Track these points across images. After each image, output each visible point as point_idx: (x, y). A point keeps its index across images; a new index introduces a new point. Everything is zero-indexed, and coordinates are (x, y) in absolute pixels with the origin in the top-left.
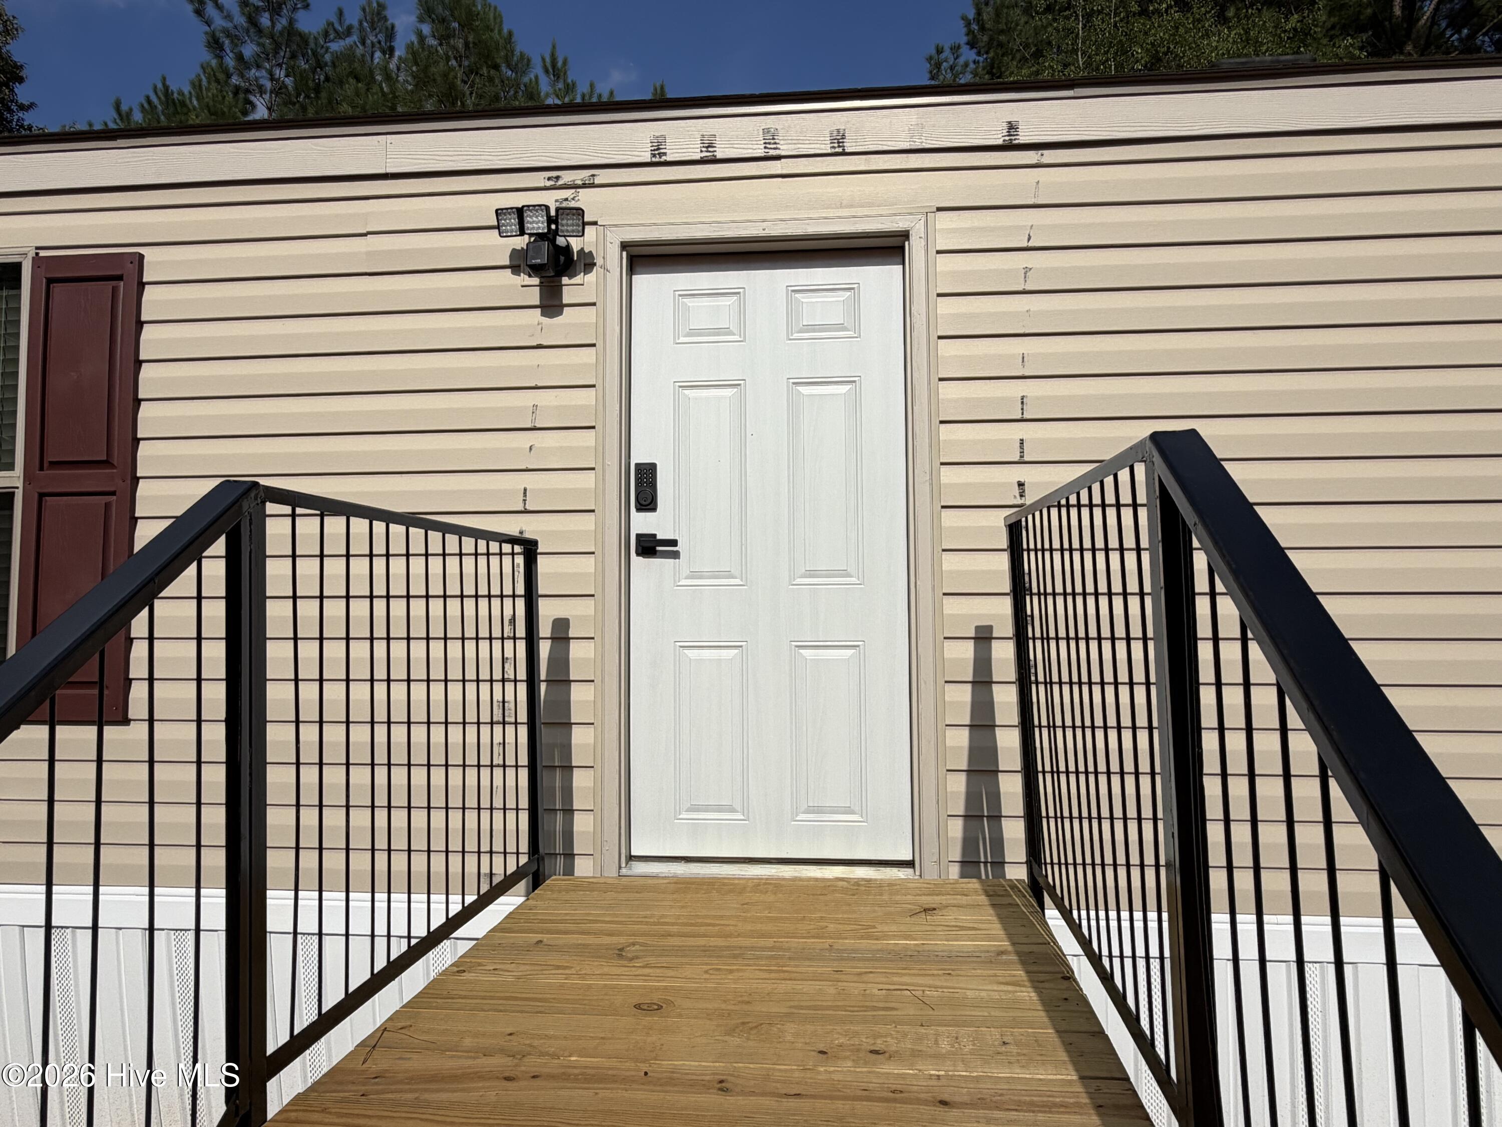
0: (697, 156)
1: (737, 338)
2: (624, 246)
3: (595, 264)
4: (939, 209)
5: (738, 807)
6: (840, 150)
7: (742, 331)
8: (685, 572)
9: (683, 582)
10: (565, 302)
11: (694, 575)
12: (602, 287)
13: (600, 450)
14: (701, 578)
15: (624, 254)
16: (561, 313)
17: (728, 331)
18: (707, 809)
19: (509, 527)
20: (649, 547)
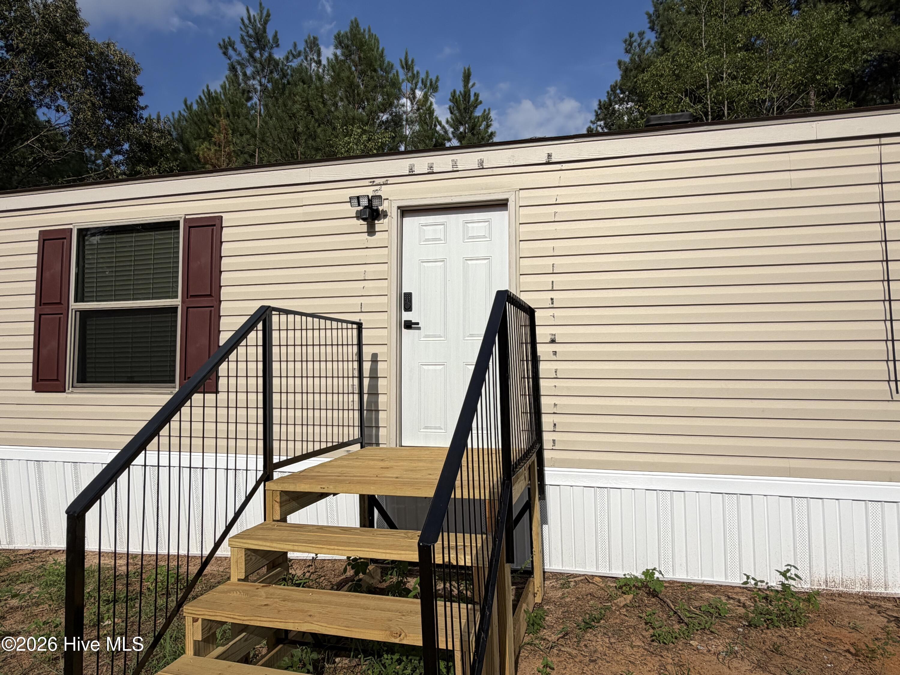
0: (426, 172)
1: (443, 242)
2: (399, 208)
3: (387, 215)
4: (520, 189)
5: (442, 427)
6: (481, 167)
7: (445, 239)
8: (423, 335)
9: (422, 339)
10: (376, 230)
11: (427, 336)
12: (390, 223)
13: (389, 287)
14: (429, 337)
15: (399, 210)
16: (375, 235)
17: (439, 239)
18: (431, 428)
19: (355, 318)
20: (409, 325)
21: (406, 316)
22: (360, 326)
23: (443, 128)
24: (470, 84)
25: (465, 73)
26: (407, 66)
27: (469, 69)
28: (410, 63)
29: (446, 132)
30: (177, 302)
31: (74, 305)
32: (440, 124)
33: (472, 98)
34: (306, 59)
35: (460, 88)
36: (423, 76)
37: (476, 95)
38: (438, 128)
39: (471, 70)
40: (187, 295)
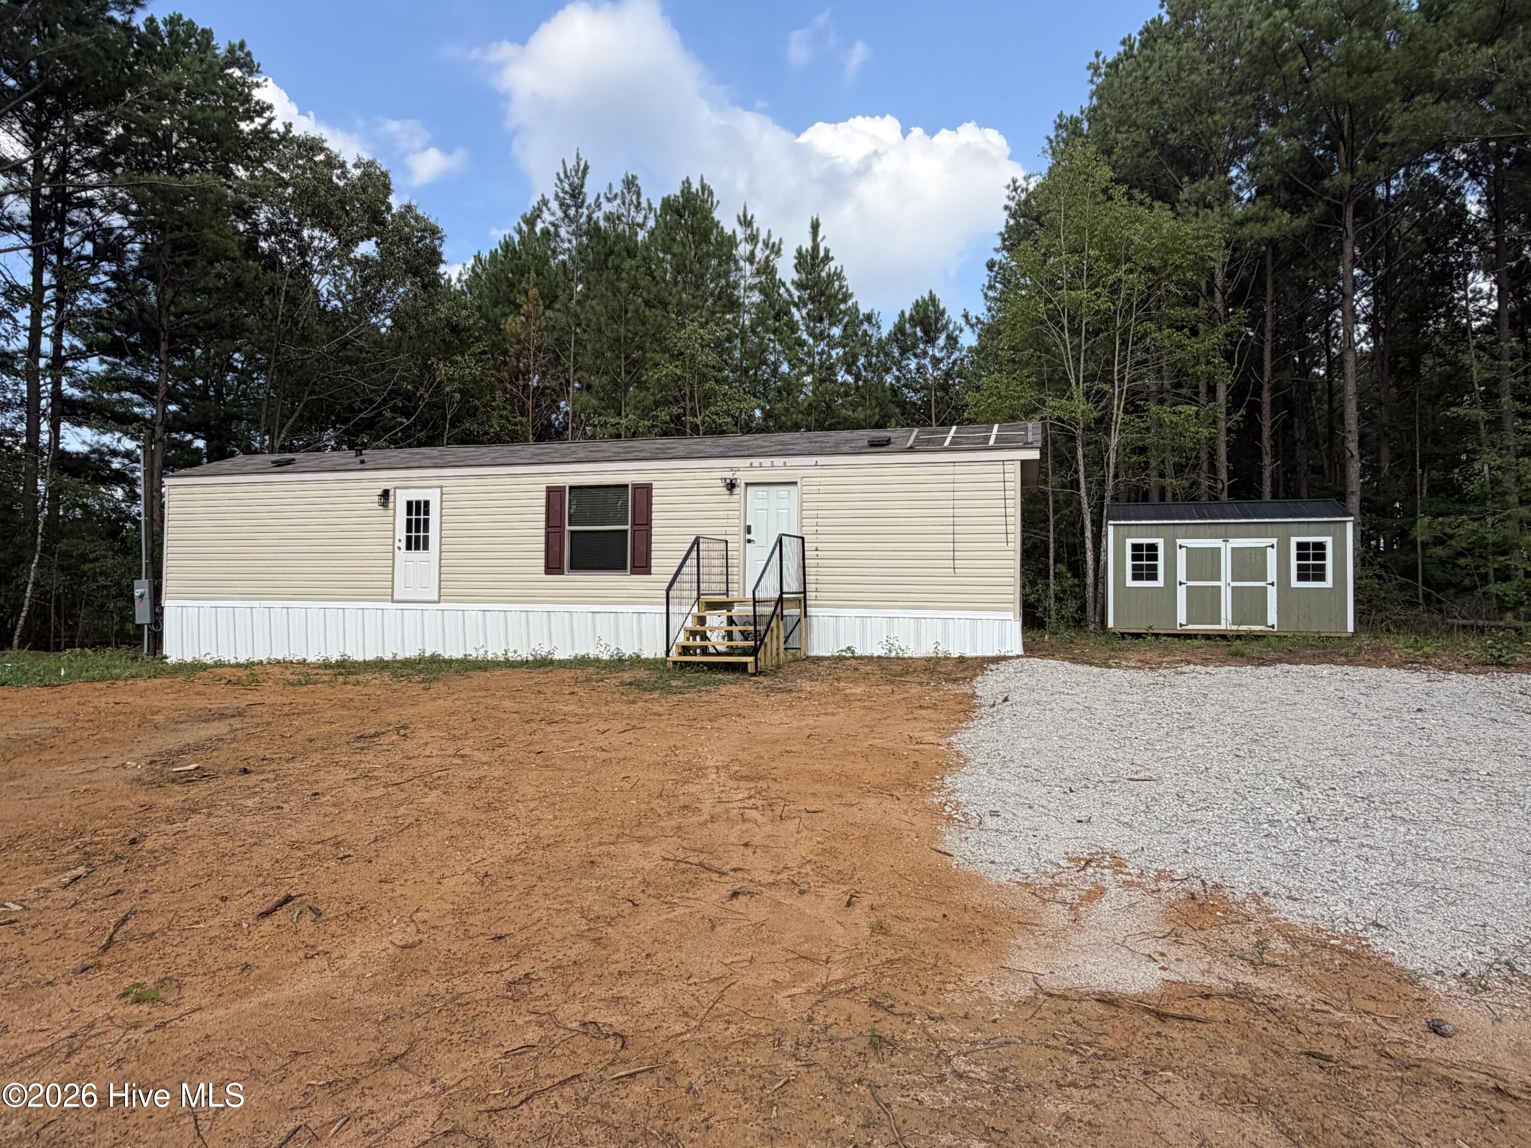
0: (758, 466)
1: (766, 500)
3: (739, 487)
4: (803, 477)
6: (785, 465)
9: (756, 548)
10: (734, 493)
11: (758, 546)
12: (740, 490)
13: (740, 522)
15: (744, 484)
16: (733, 496)
19: (723, 538)
20: (749, 541)
21: (748, 537)
22: (727, 542)
23: (788, 290)
24: (819, 239)
25: (812, 223)
26: (746, 222)
27: (817, 220)
28: (749, 218)
29: (791, 295)
30: (628, 527)
31: (568, 528)
32: (784, 285)
33: (822, 254)
34: (624, 203)
35: (807, 245)
36: (763, 236)
37: (827, 251)
38: (782, 290)
39: (821, 221)
40: (634, 523)
